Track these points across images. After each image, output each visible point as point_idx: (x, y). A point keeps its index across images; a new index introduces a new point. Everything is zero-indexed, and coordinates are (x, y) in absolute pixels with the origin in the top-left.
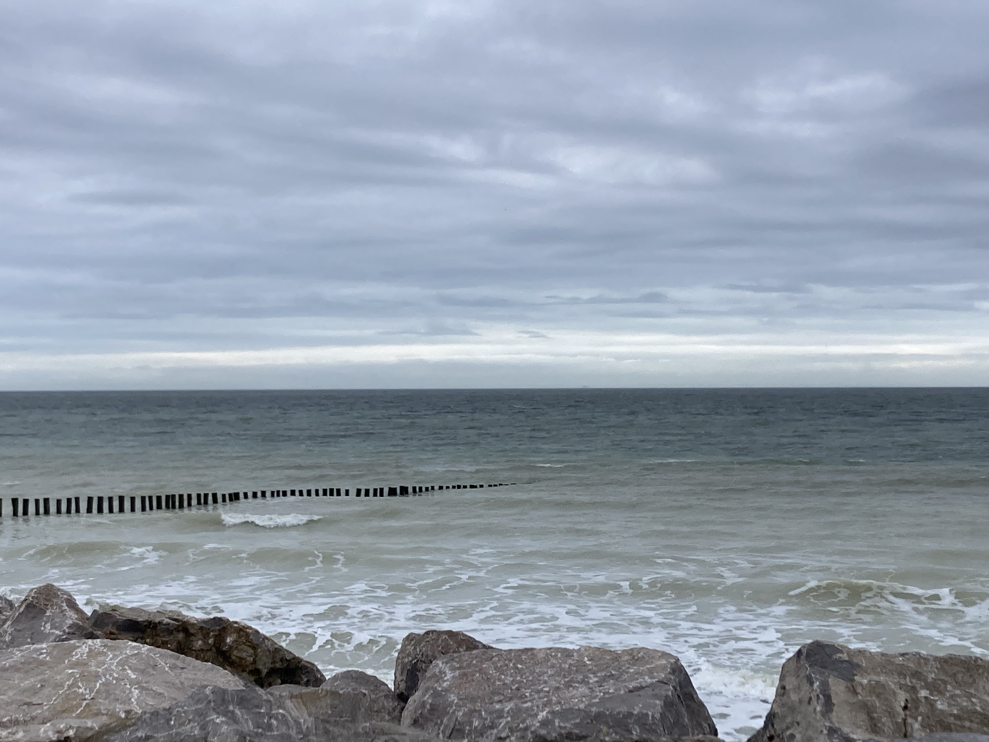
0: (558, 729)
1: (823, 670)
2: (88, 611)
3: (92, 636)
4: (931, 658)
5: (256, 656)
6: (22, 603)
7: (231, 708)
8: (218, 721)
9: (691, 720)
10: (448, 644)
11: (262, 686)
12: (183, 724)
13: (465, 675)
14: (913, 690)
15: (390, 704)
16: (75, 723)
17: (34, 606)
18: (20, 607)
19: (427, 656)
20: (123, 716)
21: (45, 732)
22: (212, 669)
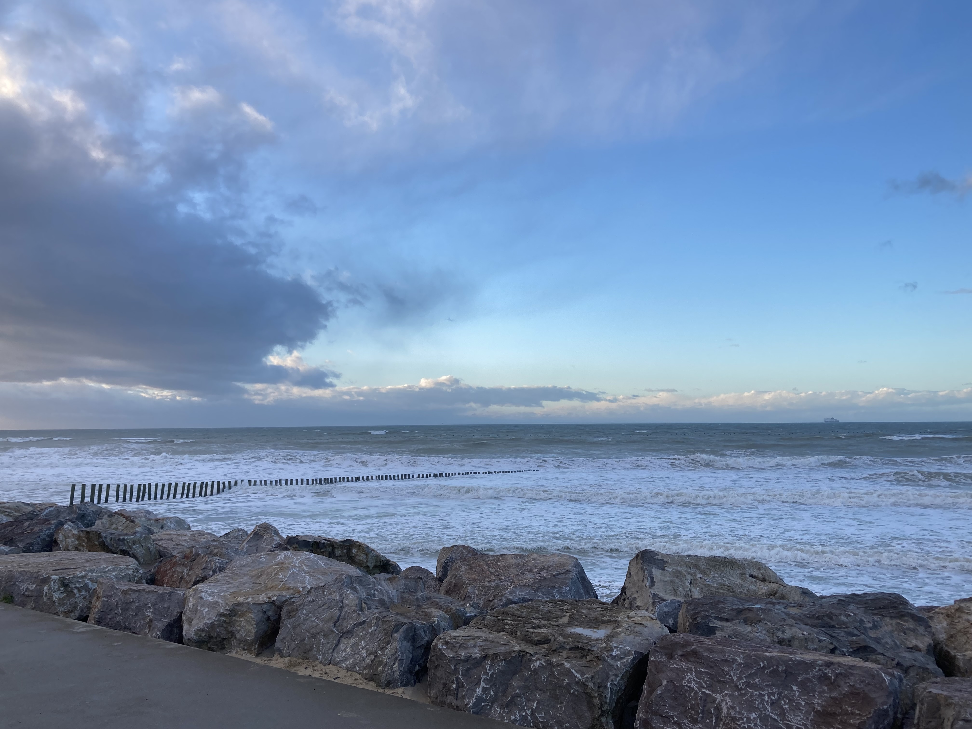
0: (518, 596)
1: (650, 564)
2: (285, 536)
3: (286, 549)
4: (703, 558)
5: (368, 559)
6: (252, 532)
7: (355, 585)
8: (348, 592)
9: (584, 590)
10: (463, 552)
11: (370, 574)
12: (330, 594)
13: (471, 568)
14: (694, 574)
15: (434, 583)
16: (277, 593)
17: (258, 534)
18: (251, 534)
19: (453, 559)
20: (301, 589)
21: (263, 598)
22: (345, 566)
